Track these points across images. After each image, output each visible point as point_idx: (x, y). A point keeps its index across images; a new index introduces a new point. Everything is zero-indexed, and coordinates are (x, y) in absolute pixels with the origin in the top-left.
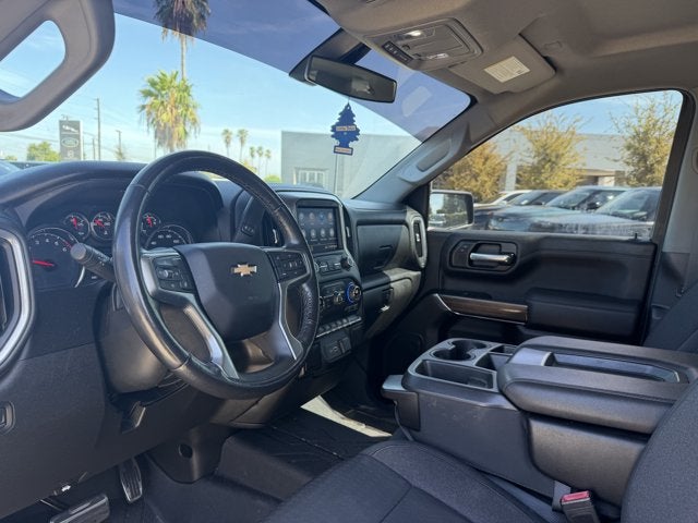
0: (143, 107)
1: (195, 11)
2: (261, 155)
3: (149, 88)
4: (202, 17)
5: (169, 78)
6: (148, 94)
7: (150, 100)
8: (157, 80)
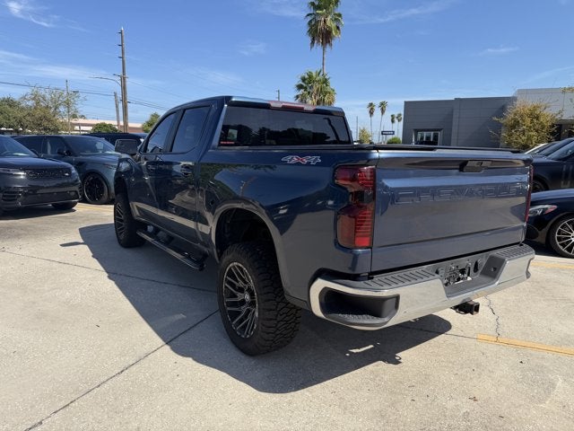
0: (297, 97)
1: (333, 25)
2: (399, 121)
3: (301, 83)
4: (338, 28)
5: (314, 75)
6: (300, 87)
7: (302, 91)
8: (307, 76)
